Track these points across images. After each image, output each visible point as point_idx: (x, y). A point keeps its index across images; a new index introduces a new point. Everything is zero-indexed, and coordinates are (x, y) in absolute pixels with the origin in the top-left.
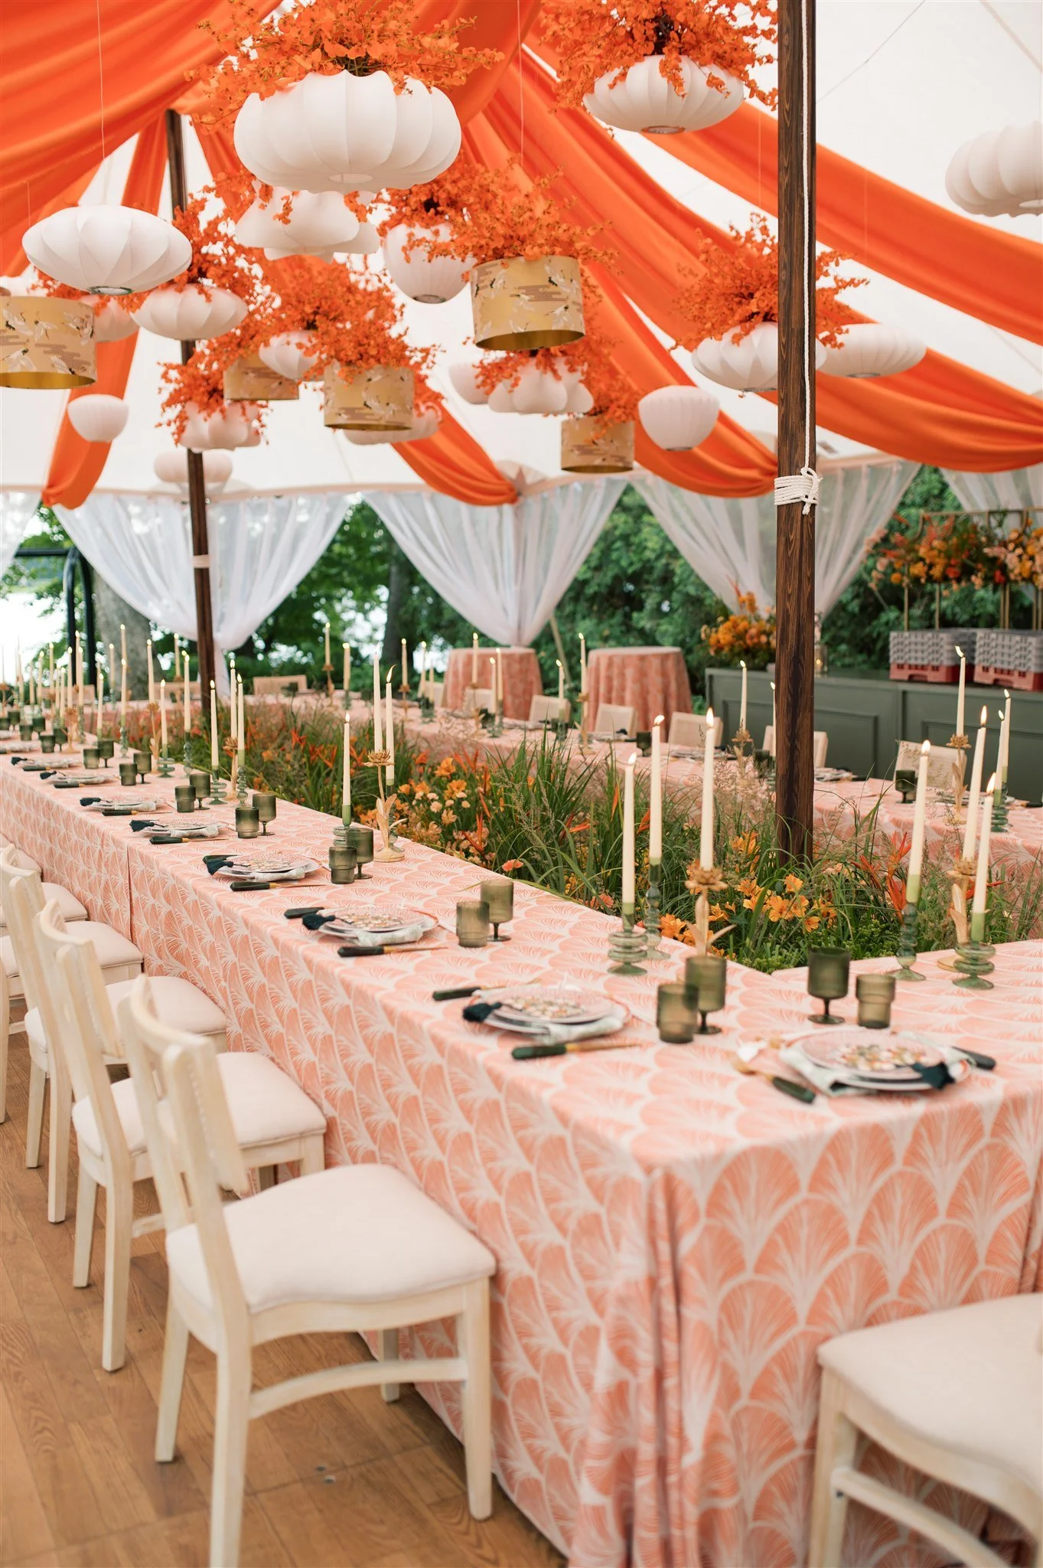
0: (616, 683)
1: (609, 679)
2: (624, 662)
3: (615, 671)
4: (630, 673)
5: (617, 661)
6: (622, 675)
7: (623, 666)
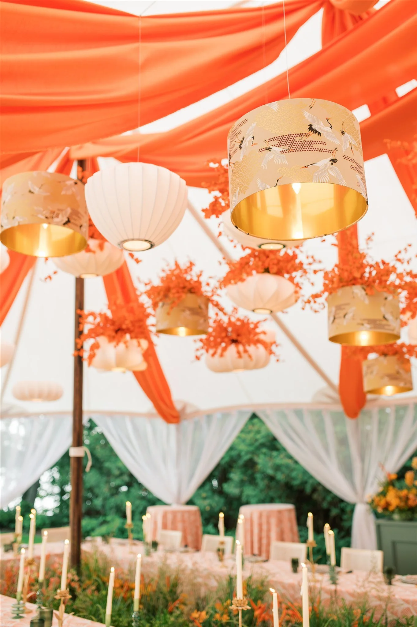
0: (265, 527)
1: (260, 525)
2: (269, 515)
3: (264, 520)
4: (273, 521)
5: (264, 515)
6: (268, 523)
7: (268, 518)
